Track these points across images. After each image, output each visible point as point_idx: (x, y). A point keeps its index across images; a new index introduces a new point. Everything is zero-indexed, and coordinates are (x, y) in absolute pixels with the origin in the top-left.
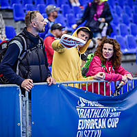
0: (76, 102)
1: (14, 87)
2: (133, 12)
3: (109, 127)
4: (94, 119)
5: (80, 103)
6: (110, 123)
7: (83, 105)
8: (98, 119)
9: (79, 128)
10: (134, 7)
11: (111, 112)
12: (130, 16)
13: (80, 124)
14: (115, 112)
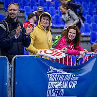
0: (47, 69)
1: (4, 58)
2: (89, 7)
3: (70, 87)
4: (60, 81)
5: (50, 70)
6: (71, 84)
7: (52, 71)
8: (63, 81)
9: (49, 88)
10: (89, 3)
11: (71, 77)
12: (87, 9)
13: (49, 85)
14: (75, 77)
